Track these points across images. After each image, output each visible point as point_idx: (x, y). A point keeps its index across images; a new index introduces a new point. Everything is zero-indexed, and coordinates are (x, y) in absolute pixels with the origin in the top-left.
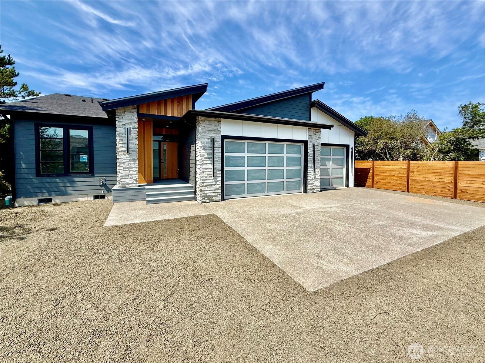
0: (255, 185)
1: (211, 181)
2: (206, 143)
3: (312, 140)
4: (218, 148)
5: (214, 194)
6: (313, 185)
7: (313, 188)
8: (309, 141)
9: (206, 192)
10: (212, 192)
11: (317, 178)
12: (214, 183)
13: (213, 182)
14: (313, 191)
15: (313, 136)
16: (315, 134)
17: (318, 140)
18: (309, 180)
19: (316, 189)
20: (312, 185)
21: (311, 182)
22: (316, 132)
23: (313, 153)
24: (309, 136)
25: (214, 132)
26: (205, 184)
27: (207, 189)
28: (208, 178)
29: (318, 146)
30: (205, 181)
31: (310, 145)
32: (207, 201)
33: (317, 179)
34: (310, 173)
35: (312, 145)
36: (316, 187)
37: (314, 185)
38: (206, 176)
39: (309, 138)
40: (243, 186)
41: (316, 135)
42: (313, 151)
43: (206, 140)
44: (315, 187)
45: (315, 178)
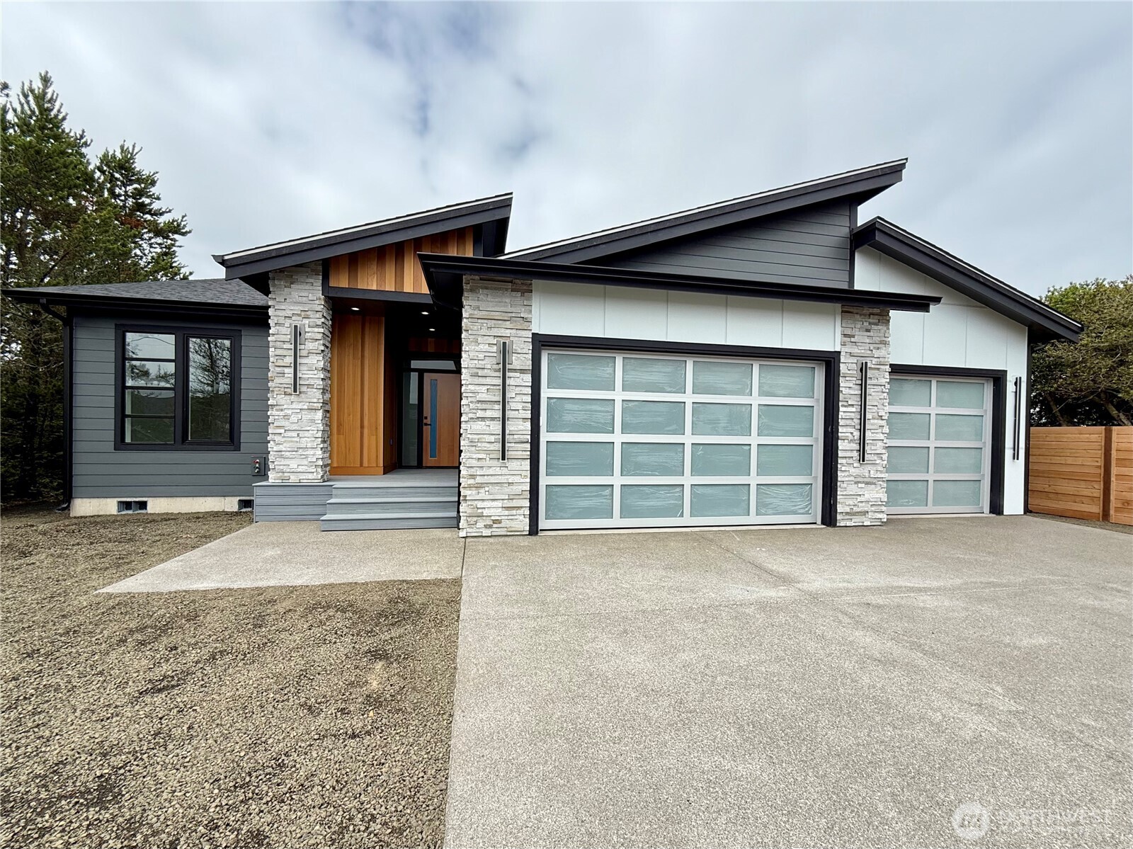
0: (647, 490)
1: (496, 471)
2: (481, 356)
3: (855, 350)
4: (523, 371)
5: (507, 512)
6: (860, 499)
7: (860, 510)
8: (843, 354)
9: (480, 504)
10: (499, 504)
11: (873, 478)
12: (504, 480)
13: (503, 476)
15: (860, 336)
16: (868, 331)
17: (879, 350)
20: (856, 502)
21: (852, 490)
22: (870, 323)
23: (860, 392)
24: (845, 335)
25: (508, 324)
26: (479, 480)
27: (483, 495)
28: (488, 463)
29: (878, 369)
31: (847, 367)
32: (484, 532)
33: (875, 481)
34: (845, 458)
35: (855, 367)
36: (870, 509)
37: (862, 502)
38: (482, 455)
39: (843, 344)
40: (607, 492)
41: (871, 334)
42: (859, 387)
44: (865, 509)
45: (867, 477)
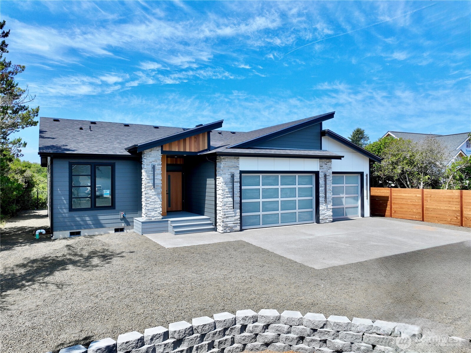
0: (268, 216)
2: (227, 178)
3: (323, 171)
4: (237, 182)
5: (234, 225)
8: (320, 172)
9: (227, 223)
10: (232, 222)
13: (233, 214)
14: (325, 221)
17: (329, 169)
18: (321, 210)
20: (324, 216)
21: (323, 212)
22: (327, 162)
23: (324, 183)
24: (321, 166)
25: (233, 168)
26: (226, 215)
27: (228, 220)
28: (229, 210)
29: (329, 176)
31: (321, 175)
32: (228, 231)
34: (322, 203)
38: (227, 208)
39: (320, 169)
40: (258, 217)
41: (327, 165)
44: (327, 218)
45: (327, 208)
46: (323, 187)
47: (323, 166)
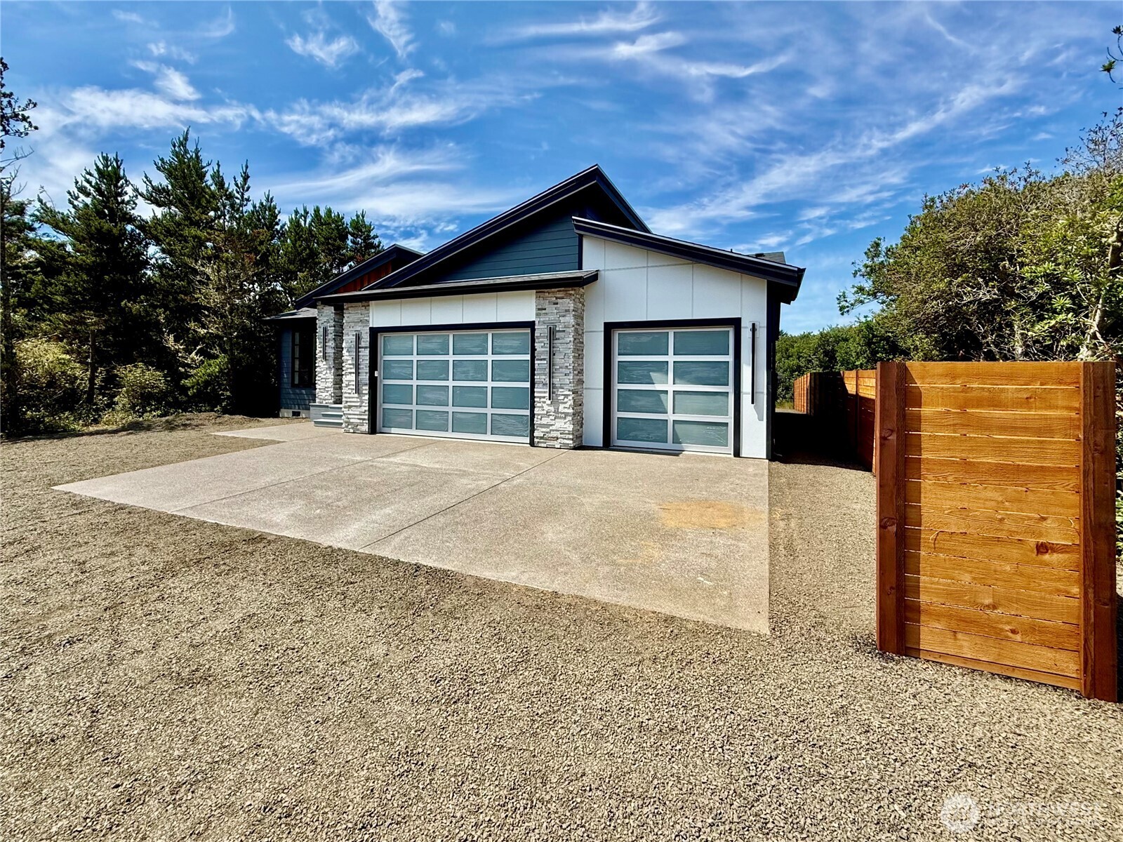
0: (430, 414)
1: (355, 400)
2: (349, 341)
3: (546, 319)
4: (366, 348)
5: (359, 421)
6: (551, 428)
7: (550, 435)
8: (537, 323)
9: (349, 416)
10: (356, 417)
11: (562, 413)
12: (358, 404)
13: (357, 402)
14: (551, 443)
15: (551, 309)
16: (556, 304)
17: (564, 316)
18: (539, 415)
19: (559, 441)
20: (548, 430)
21: (545, 421)
22: (557, 298)
23: (548, 349)
24: (539, 309)
25: (360, 324)
26: (349, 404)
27: (350, 412)
28: (352, 395)
29: (564, 331)
30: (349, 400)
31: (541, 330)
32: (352, 431)
33: (563, 415)
34: (540, 398)
35: (546, 331)
36: (559, 436)
37: (553, 430)
38: (350, 391)
39: (537, 315)
40: (410, 414)
41: (558, 306)
42: (548, 345)
43: (351, 337)
44: (555, 435)
45: (557, 411)
46: (544, 359)
47: (545, 309)
